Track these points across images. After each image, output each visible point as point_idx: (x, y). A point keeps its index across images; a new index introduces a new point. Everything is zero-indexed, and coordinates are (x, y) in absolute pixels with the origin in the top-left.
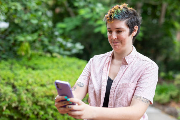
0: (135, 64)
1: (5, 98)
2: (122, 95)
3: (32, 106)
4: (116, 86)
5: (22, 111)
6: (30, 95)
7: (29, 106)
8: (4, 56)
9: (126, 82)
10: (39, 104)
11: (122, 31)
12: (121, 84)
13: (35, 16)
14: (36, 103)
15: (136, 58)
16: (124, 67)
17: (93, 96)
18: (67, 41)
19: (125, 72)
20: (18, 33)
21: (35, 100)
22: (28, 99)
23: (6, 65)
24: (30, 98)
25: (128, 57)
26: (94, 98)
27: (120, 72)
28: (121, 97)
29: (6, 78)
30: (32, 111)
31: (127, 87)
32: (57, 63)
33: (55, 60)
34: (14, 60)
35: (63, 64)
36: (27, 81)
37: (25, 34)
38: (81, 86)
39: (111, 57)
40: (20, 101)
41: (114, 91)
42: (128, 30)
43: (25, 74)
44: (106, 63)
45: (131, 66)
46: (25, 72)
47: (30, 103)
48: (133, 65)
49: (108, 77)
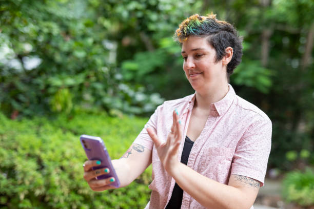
0: (232, 115)
1: (23, 179)
2: (208, 167)
3: (69, 196)
4: (199, 152)
5: (51, 204)
6: (65, 177)
7: (63, 194)
8: (27, 112)
9: (215, 145)
10: (81, 191)
11: (202, 55)
12: (208, 148)
13: (81, 45)
14: (75, 190)
15: (234, 105)
16: (213, 121)
17: (160, 169)
18: (136, 91)
19: (214, 129)
20: (53, 74)
21: (74, 186)
22: (63, 183)
23: (30, 127)
24: (65, 182)
25: (220, 104)
26: (161, 172)
27: (207, 128)
28: (207, 170)
29: (27, 147)
30: (68, 205)
31: (217, 155)
32: (118, 126)
33: (115, 121)
34: (44, 119)
35: (127, 129)
36: (63, 153)
37: (64, 75)
38: (139, 151)
39: (192, 104)
40: (48, 186)
41: (194, 160)
42: (212, 53)
43: (59, 142)
44: (183, 113)
45: (224, 119)
46: (60, 137)
47: (66, 190)
48: (229, 117)
49: (186, 137)
